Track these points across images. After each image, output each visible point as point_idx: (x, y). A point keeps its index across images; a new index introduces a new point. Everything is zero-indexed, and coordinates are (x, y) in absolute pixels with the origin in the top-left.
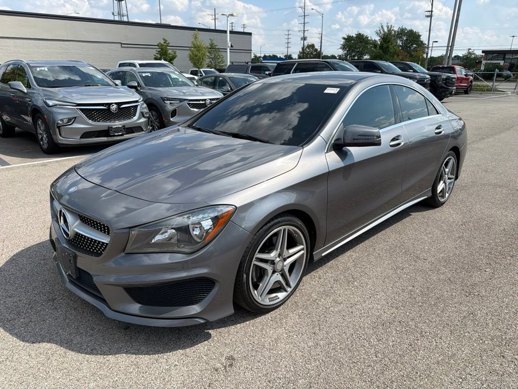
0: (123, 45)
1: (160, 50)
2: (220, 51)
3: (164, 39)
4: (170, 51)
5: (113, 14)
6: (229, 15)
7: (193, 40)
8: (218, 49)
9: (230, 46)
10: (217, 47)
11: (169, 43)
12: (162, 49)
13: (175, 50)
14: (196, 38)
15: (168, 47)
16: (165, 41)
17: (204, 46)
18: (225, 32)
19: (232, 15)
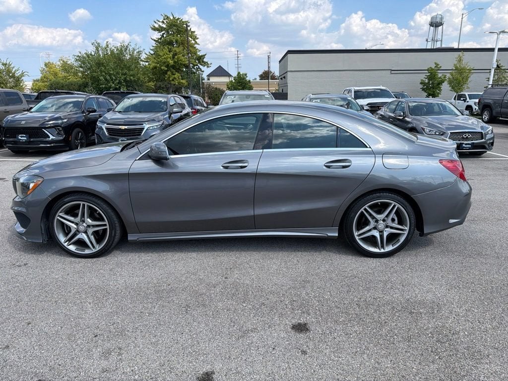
0: (392, 72)
1: (429, 74)
2: (506, 72)
3: (436, 63)
4: (440, 75)
5: (427, 40)
6: (500, 32)
7: (456, 62)
8: (505, 69)
9: (495, 66)
10: (503, 68)
11: (440, 67)
12: (431, 73)
13: (445, 74)
14: (460, 60)
15: (439, 71)
16: (437, 64)
17: (468, 68)
18: (492, 50)
19: (503, 32)
